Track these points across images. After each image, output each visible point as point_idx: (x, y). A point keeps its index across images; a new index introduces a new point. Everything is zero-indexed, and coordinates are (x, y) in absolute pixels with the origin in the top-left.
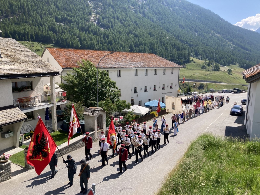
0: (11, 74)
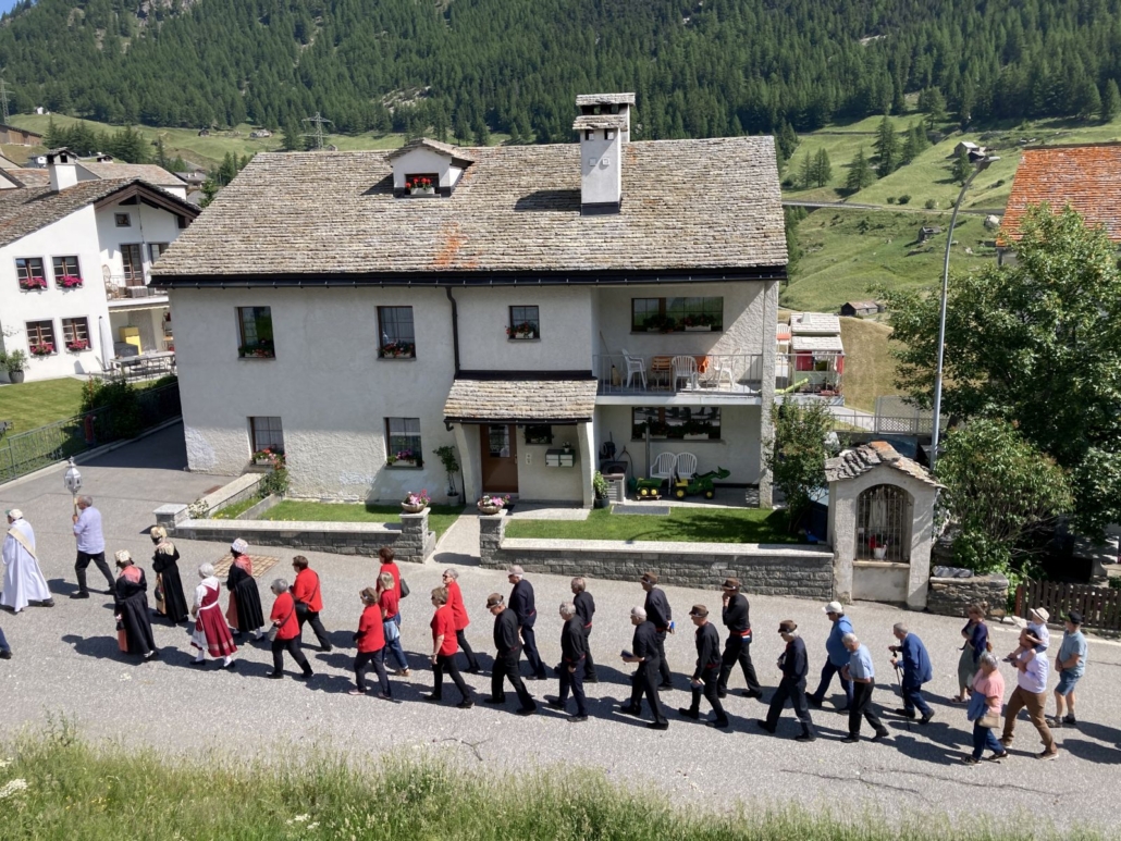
0: (571, 269)
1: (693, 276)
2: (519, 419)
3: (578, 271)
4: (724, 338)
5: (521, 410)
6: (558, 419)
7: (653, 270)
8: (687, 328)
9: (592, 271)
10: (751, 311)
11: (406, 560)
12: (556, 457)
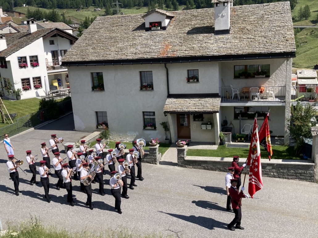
0: (211, 55)
1: (258, 56)
2: (191, 112)
3: (214, 56)
4: (270, 80)
5: (192, 108)
6: (206, 112)
7: (242, 55)
8: (256, 76)
9: (219, 56)
10: (281, 69)
11: (151, 163)
12: (205, 126)
